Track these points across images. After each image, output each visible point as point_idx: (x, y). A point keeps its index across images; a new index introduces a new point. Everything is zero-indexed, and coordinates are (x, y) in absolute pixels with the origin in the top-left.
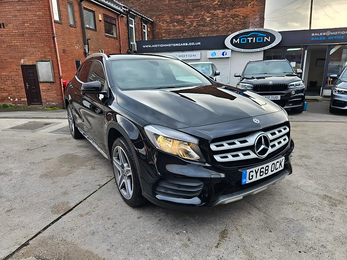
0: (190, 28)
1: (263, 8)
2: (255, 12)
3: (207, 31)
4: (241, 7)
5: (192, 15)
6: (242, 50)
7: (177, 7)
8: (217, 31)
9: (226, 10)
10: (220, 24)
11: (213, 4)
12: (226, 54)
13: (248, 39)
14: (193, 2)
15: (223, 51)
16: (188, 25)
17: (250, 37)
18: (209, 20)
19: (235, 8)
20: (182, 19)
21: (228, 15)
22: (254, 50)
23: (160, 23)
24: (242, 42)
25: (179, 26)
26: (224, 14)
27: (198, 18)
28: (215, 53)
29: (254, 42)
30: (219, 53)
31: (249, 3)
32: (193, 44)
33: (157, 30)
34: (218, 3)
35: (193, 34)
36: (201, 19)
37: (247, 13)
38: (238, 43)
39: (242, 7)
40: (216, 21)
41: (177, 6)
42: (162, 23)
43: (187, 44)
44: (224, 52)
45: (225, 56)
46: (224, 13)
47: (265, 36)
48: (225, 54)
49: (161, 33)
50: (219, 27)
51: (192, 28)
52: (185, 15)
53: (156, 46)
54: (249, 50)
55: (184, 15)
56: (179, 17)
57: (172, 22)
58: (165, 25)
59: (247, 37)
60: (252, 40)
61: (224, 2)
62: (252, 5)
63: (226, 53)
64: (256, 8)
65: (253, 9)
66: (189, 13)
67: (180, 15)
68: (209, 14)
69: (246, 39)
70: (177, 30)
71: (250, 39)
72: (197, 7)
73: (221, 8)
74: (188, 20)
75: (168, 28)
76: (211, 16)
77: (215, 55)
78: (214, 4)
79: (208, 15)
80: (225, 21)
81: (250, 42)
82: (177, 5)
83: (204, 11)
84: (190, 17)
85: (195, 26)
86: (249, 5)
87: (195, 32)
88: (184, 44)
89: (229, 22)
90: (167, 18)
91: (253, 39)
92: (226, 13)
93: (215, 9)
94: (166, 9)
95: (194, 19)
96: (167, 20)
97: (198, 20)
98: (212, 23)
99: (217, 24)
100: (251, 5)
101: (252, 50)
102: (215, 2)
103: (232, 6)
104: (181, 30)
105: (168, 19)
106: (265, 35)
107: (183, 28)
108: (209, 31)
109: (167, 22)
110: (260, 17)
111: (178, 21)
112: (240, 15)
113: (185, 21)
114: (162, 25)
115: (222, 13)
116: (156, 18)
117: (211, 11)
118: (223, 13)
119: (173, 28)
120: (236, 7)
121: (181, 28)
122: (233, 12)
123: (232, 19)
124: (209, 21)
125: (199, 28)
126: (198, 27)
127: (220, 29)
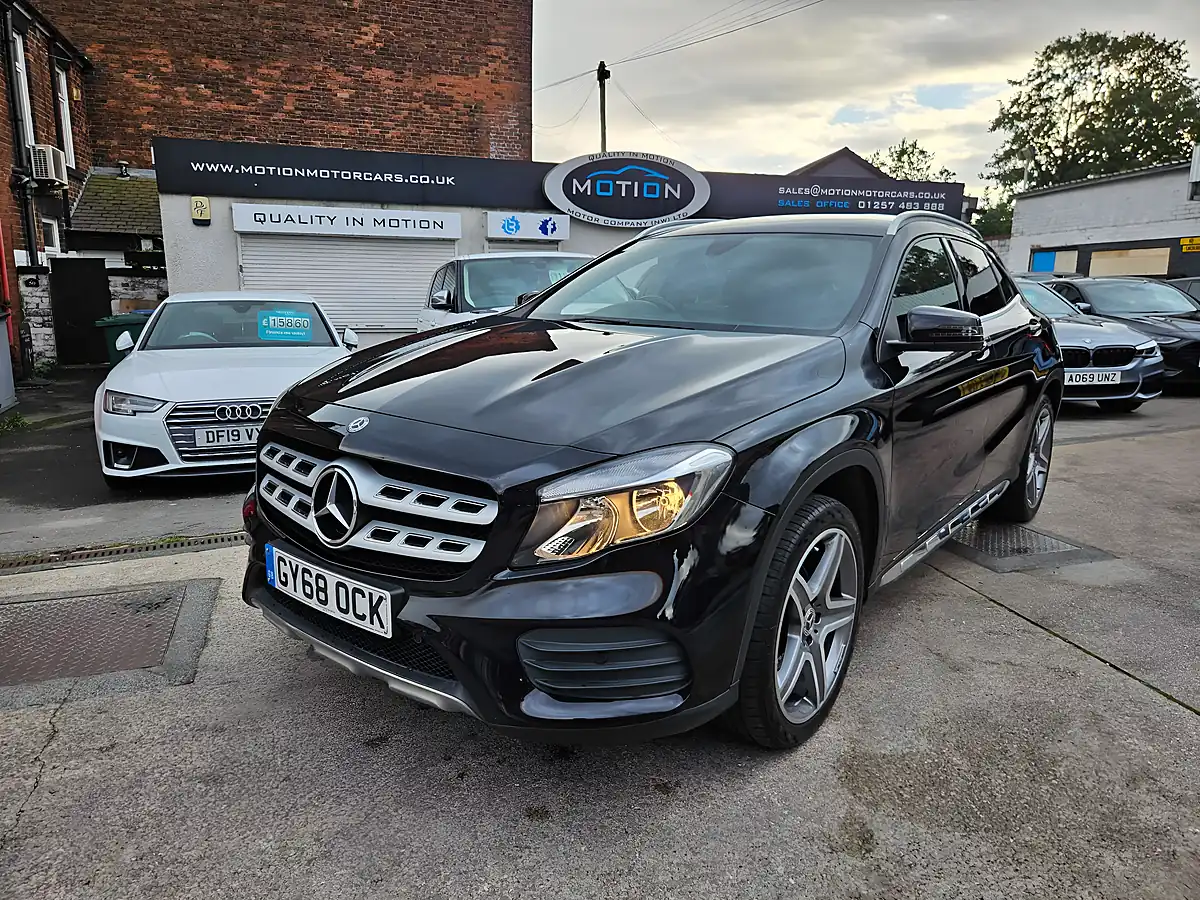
0: (271, 115)
1: (525, 89)
2: (503, 98)
3: (342, 137)
4: (457, 74)
5: (275, 68)
6: (602, 220)
7: (206, 24)
8: (381, 141)
9: (407, 73)
10: (391, 121)
11: (356, 42)
12: (554, 229)
13: (617, 182)
14: (277, 19)
15: (545, 216)
16: (261, 102)
17: (623, 177)
18: (346, 96)
19: (436, 72)
20: (231, 76)
21: (415, 94)
22: (635, 221)
23: (126, 76)
24: (599, 193)
25: (221, 101)
26: (400, 85)
27: (300, 83)
28: (517, 222)
29: (636, 195)
30: (529, 223)
31: (481, 64)
32: (425, 179)
33: (111, 102)
34: (378, 44)
35: (287, 142)
36: (312, 88)
37: (479, 97)
38: (589, 193)
39: (461, 74)
40: (375, 107)
41: (208, 20)
42: (136, 77)
43: (399, 179)
44: (545, 223)
45: (550, 237)
46: (401, 81)
47: (667, 182)
48: (549, 227)
49: (135, 117)
50: (386, 130)
51: (278, 116)
52: (246, 60)
53: (260, 170)
54: (621, 221)
55: (238, 60)
56: (219, 65)
57: (186, 77)
58: (152, 88)
59: (614, 178)
60: (630, 189)
61: (396, 42)
62: (492, 74)
63: (554, 224)
64: (505, 86)
65: (497, 87)
66: (262, 58)
67: (223, 59)
68: (345, 75)
69: (611, 183)
70: (213, 116)
71: (624, 184)
72: (292, 39)
73: (390, 63)
74: (261, 83)
75: (168, 99)
76: (352, 84)
77: (518, 228)
78: (361, 42)
79: (341, 78)
80: (406, 113)
81: (623, 195)
82: (208, 16)
83: (326, 60)
84: (266, 72)
85: (291, 112)
86: (482, 72)
87: (295, 134)
88: (388, 177)
89: (420, 115)
90: (159, 57)
91: (633, 184)
92: (408, 83)
93: (368, 61)
94: (153, 23)
95: (284, 82)
96: (163, 69)
97: (302, 92)
98: (358, 110)
99: (380, 116)
100: (487, 73)
101: (631, 221)
102: (363, 37)
103: (428, 65)
104: (230, 118)
105: (165, 66)
106: (667, 178)
107: (239, 112)
108: (347, 137)
109: (163, 78)
110: (520, 116)
111: (214, 81)
112: (457, 98)
113: (247, 83)
114: (138, 84)
115: (391, 80)
116: (103, 51)
117: (352, 67)
118: (397, 81)
119: (191, 103)
120: (440, 68)
121: (230, 111)
122: (432, 84)
123: (431, 108)
124: (346, 100)
125: (307, 122)
126: (306, 118)
127: (390, 135)
